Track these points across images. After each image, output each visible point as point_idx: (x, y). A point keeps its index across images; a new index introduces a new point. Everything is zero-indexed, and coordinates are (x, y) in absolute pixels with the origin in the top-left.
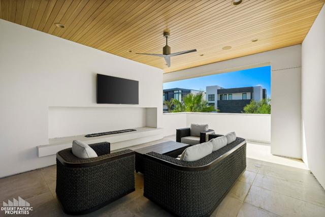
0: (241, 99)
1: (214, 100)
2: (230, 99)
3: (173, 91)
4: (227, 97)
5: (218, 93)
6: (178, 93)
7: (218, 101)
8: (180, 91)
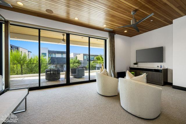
0: (61, 57)
1: (46, 57)
4: (53, 56)
5: (48, 53)
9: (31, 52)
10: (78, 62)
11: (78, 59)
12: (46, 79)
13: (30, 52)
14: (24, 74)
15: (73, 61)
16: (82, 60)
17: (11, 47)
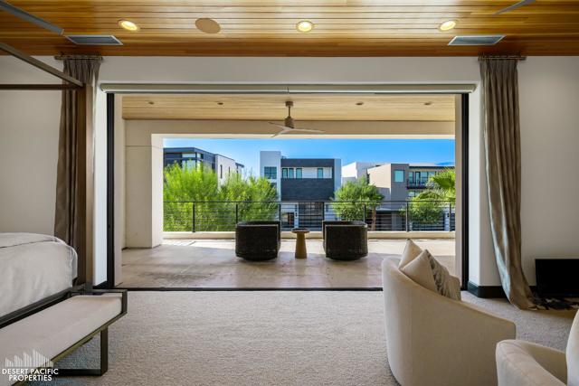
0: (316, 177)
1: (275, 178)
2: (299, 177)
3: (181, 154)
4: (295, 174)
5: (282, 166)
6: (196, 159)
7: (282, 179)
8: (199, 156)
9: (243, 166)
10: (372, 195)
11: (371, 184)
13: (241, 165)
15: (353, 191)
16: (388, 185)
17: (202, 156)
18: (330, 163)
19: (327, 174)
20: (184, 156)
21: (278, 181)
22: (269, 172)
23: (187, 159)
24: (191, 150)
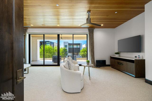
0: (76, 47)
4: (71, 47)
5: (68, 45)
8: (50, 43)
12: (53, 61)
14: (47, 58)
15: (84, 50)
17: (51, 43)
18: (79, 44)
19: (79, 47)
20: (47, 43)
21: (68, 48)
22: (66, 46)
23: (47, 44)
24: (48, 41)
